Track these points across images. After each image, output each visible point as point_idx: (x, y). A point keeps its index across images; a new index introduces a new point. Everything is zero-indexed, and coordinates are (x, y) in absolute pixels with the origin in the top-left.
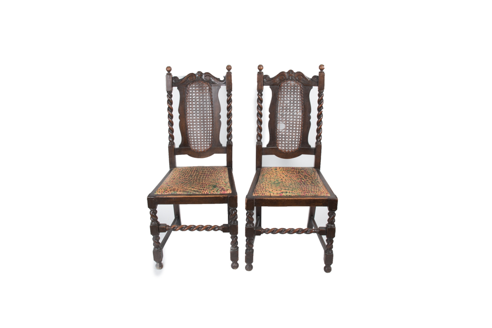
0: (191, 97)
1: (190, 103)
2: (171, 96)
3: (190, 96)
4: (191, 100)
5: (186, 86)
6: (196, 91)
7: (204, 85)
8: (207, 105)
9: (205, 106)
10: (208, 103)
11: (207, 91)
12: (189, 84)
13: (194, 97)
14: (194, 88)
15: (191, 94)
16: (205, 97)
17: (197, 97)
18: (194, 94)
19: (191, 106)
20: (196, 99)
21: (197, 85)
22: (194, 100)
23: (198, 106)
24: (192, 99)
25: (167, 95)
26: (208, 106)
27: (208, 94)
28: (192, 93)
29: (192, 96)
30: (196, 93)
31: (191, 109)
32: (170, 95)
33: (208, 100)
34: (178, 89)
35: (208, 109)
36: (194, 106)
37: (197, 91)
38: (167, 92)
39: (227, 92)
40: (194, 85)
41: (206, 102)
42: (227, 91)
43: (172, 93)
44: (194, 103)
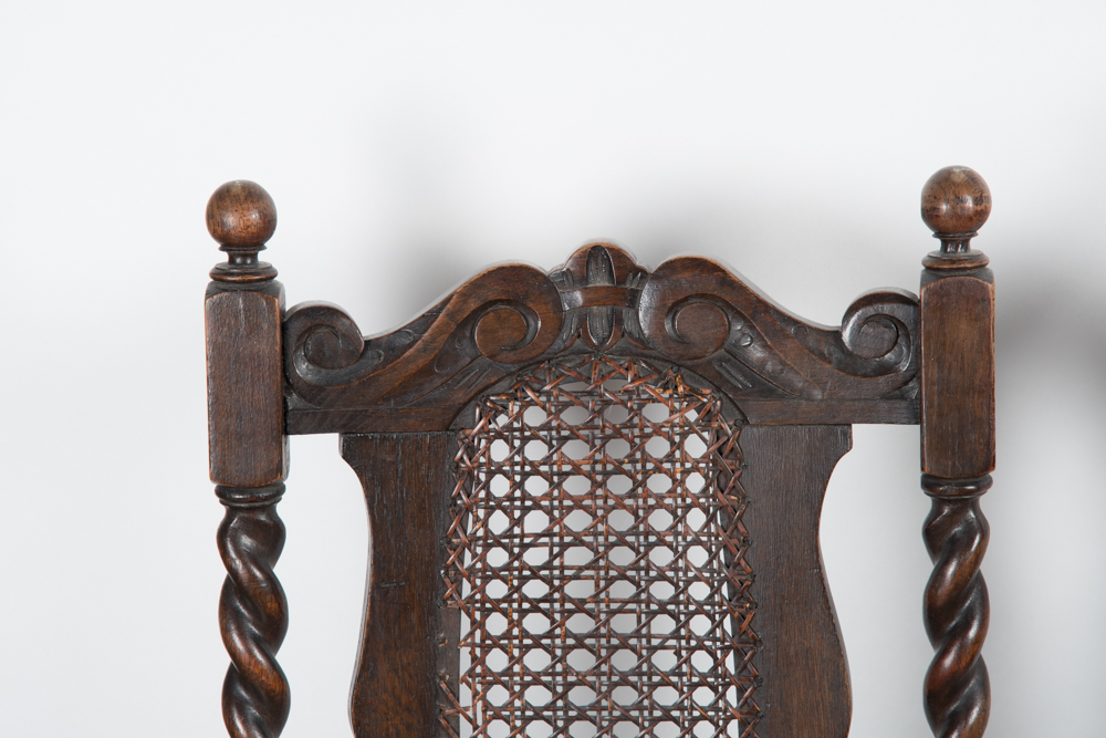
0: (497, 557)
1: (497, 624)
2: (272, 537)
3: (490, 541)
4: (497, 589)
5: (451, 422)
6: (556, 479)
7: (658, 413)
8: (685, 643)
9: (665, 661)
10: (701, 625)
11: (695, 483)
12: (480, 395)
13: (535, 557)
14: (536, 451)
15: (499, 523)
16: (661, 557)
17: (577, 556)
18: (536, 522)
19: (497, 661)
20: (554, 574)
21: (573, 417)
22: (535, 589)
23: (581, 660)
24: (516, 573)
25: (224, 534)
26: (702, 661)
27: (696, 519)
28: (518, 504)
29: (515, 542)
30: (556, 506)
31: (498, 696)
32: (254, 529)
33: (699, 591)
34: (348, 454)
35: (704, 697)
36: (537, 660)
37: (576, 486)
38: (222, 493)
39: (925, 504)
40: (534, 417)
41: (680, 609)
42: (929, 483)
43: (282, 509)
44: (536, 624)
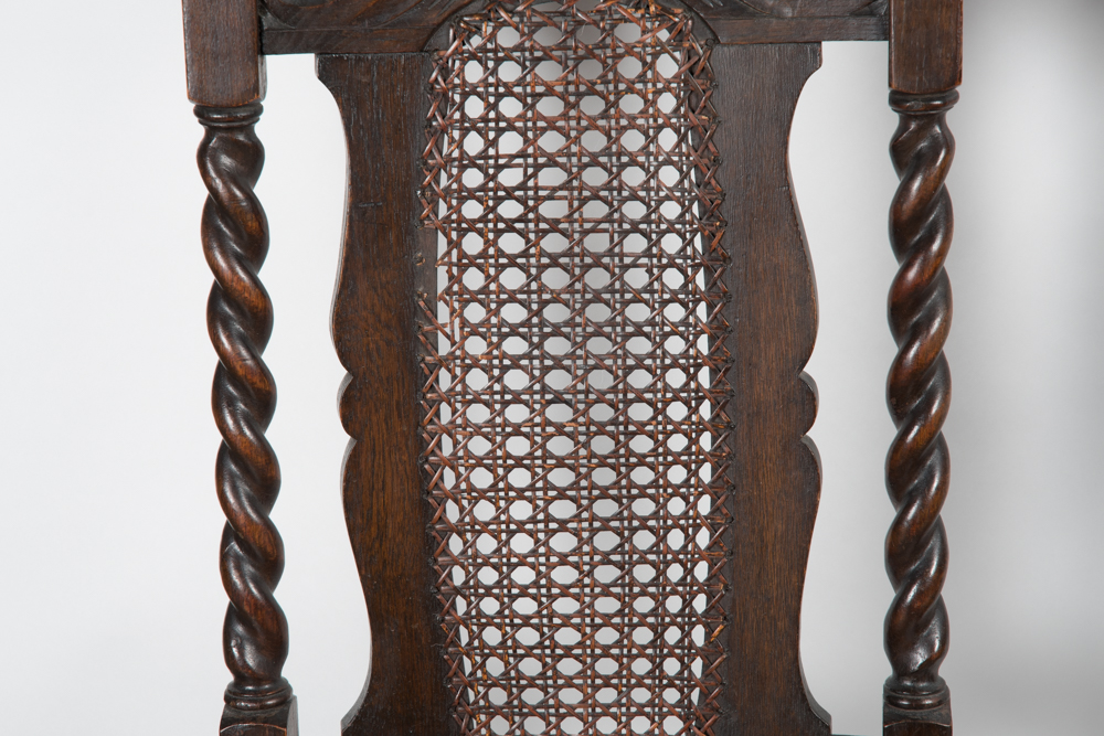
0: (473, 178)
1: (473, 244)
2: (252, 158)
3: (466, 162)
4: (472, 210)
5: (425, 43)
6: (529, 100)
7: (630, 33)
8: (656, 261)
9: (637, 278)
10: (671, 243)
11: (667, 103)
12: (454, 16)
13: (510, 178)
14: (510, 72)
15: (474, 144)
16: (633, 176)
17: (551, 177)
18: (510, 143)
19: (474, 279)
20: (530, 195)
21: (545, 37)
22: (510, 209)
23: (555, 279)
24: (492, 194)
25: (204, 153)
26: (673, 279)
27: (668, 139)
28: (492, 125)
29: (490, 163)
30: (531, 127)
31: (475, 313)
32: (234, 149)
33: (671, 210)
34: (324, 75)
35: (675, 312)
36: (513, 279)
37: (550, 107)
38: (202, 113)
39: (892, 121)
40: (507, 38)
41: (652, 227)
42: (897, 100)
43: (261, 130)
44: (511, 243)
